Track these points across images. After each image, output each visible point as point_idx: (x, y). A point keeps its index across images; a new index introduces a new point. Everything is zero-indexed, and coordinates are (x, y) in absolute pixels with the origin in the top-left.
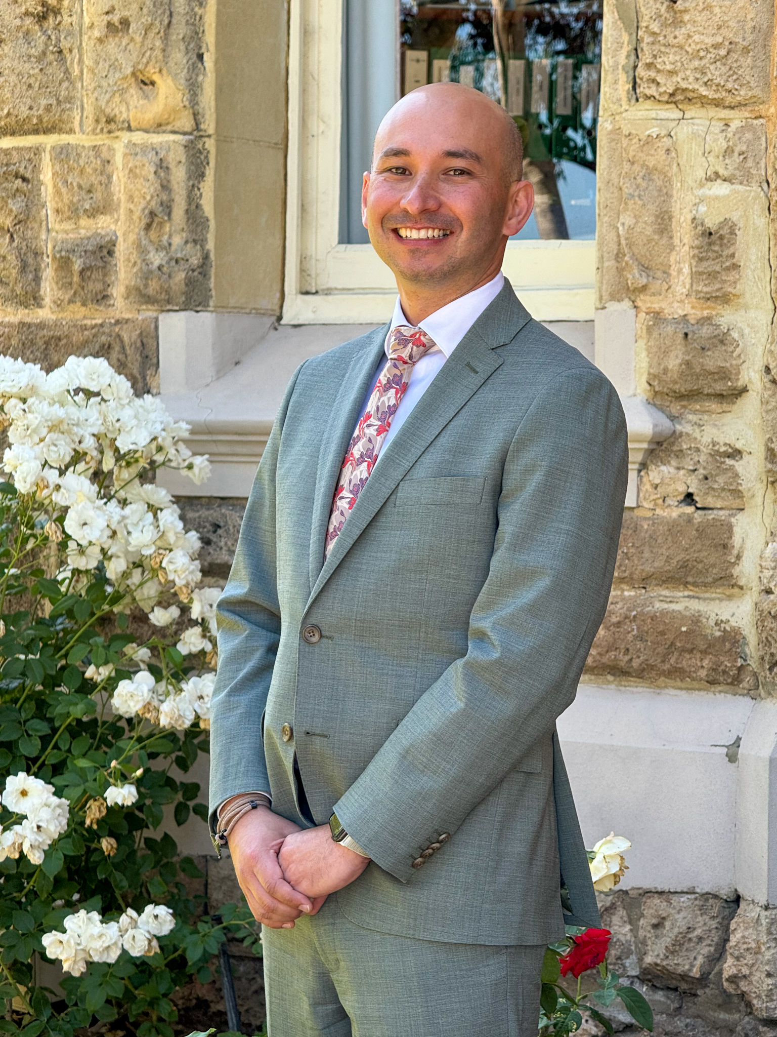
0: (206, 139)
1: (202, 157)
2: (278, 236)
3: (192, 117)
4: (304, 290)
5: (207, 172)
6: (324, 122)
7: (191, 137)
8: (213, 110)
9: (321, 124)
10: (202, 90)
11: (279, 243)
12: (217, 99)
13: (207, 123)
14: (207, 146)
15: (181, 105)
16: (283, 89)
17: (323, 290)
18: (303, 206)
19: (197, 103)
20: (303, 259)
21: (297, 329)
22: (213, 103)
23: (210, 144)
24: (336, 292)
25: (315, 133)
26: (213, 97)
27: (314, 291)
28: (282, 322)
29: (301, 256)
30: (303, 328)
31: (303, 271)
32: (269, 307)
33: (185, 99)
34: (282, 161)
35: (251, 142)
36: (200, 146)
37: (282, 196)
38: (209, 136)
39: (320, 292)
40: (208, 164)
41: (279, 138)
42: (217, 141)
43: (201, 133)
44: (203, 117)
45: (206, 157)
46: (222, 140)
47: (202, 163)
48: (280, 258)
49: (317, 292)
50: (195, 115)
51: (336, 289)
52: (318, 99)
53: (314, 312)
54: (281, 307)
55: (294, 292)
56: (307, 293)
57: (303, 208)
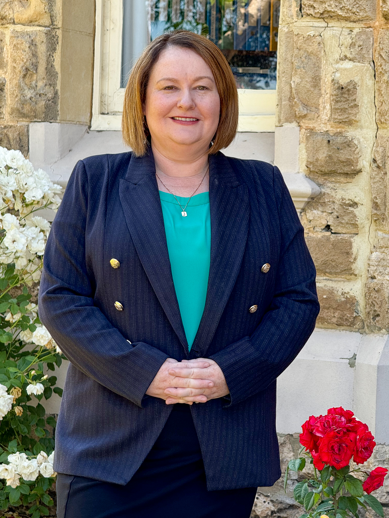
0: (57, 30)
1: (55, 40)
2: (90, 83)
3: (49, 18)
4: (101, 113)
5: (57, 48)
6: (113, 23)
7: (49, 29)
8: (61, 15)
9: (112, 23)
10: (55, 4)
11: (90, 87)
12: (63, 9)
13: (58, 21)
14: (57, 34)
15: (44, 11)
16: (93, 4)
17: (111, 112)
18: (102, 67)
19: (52, 11)
20: (102, 95)
21: (100, 133)
22: (61, 11)
23: (59, 33)
24: (119, 114)
25: (109, 29)
26: (61, 8)
27: (107, 113)
28: (91, 129)
29: (101, 94)
30: (103, 132)
31: (102, 103)
32: (85, 121)
33: (46, 8)
34: (92, 43)
35: (78, 32)
36: (54, 34)
37: (91, 62)
38: (59, 28)
39: (110, 113)
40: (58, 43)
41: (91, 31)
42: (63, 31)
43: (54, 27)
44: (56, 18)
45: (57, 40)
46: (65, 31)
47: (55, 43)
48: (90, 94)
49: (108, 114)
50: (51, 17)
51: (119, 112)
52: (110, 10)
53: (108, 124)
54: (91, 121)
55: (98, 113)
56: (103, 114)
57: (102, 69)
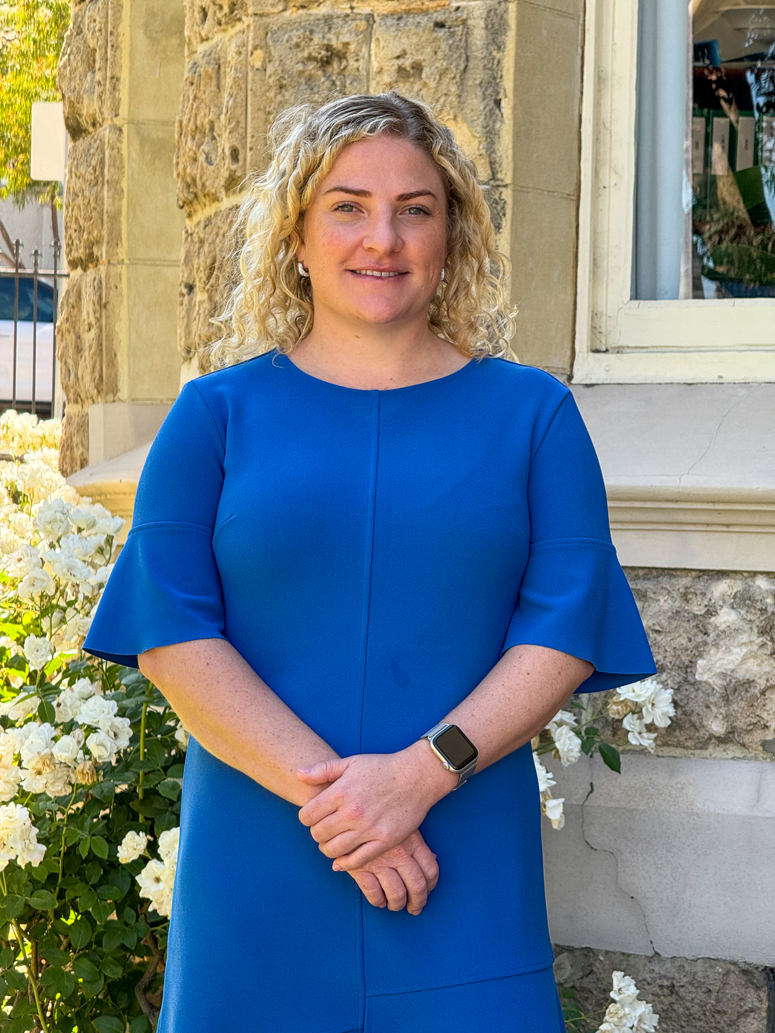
0: (503, 189)
1: (499, 208)
2: (570, 291)
3: (488, 166)
4: (593, 349)
5: (504, 224)
6: (616, 173)
8: (510, 159)
9: (613, 173)
10: (499, 138)
11: (570, 298)
12: (514, 148)
13: (504, 172)
14: (503, 196)
15: (477, 153)
16: (576, 138)
17: (614, 348)
18: (594, 259)
19: (494, 152)
20: (594, 315)
21: (590, 389)
22: (510, 152)
23: (507, 194)
24: (628, 350)
25: (606, 185)
26: (510, 145)
27: (604, 349)
28: (573, 382)
29: (593, 312)
30: (596, 387)
31: (594, 329)
32: (560, 366)
33: (481, 147)
34: (574, 213)
35: (545, 193)
36: (496, 196)
37: (572, 250)
38: (506, 186)
39: (611, 351)
40: (504, 215)
41: (571, 189)
42: (514, 191)
43: (498, 183)
44: (500, 166)
45: (503, 208)
46: (519, 190)
47: (498, 214)
48: (571, 313)
49: (607, 351)
50: (492, 163)
51: (628, 347)
52: (610, 149)
53: (607, 371)
54: (572, 366)
55: (585, 350)
56: (597, 351)
57: (595, 263)
